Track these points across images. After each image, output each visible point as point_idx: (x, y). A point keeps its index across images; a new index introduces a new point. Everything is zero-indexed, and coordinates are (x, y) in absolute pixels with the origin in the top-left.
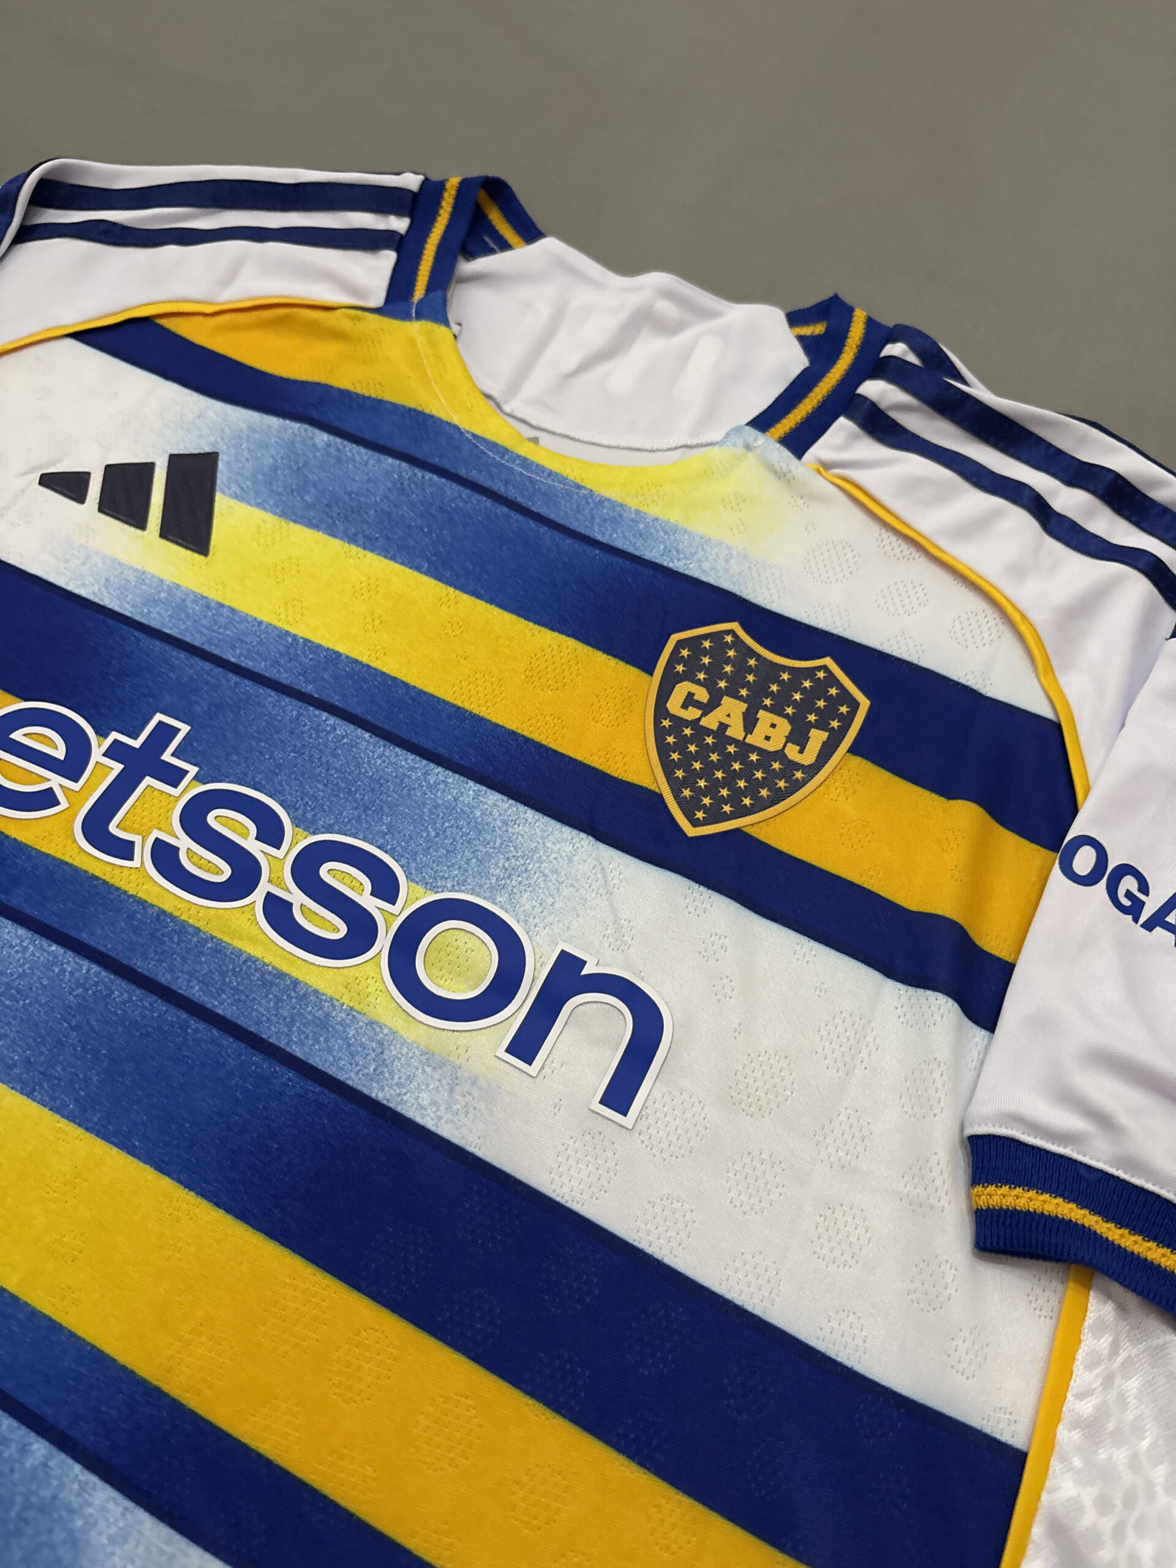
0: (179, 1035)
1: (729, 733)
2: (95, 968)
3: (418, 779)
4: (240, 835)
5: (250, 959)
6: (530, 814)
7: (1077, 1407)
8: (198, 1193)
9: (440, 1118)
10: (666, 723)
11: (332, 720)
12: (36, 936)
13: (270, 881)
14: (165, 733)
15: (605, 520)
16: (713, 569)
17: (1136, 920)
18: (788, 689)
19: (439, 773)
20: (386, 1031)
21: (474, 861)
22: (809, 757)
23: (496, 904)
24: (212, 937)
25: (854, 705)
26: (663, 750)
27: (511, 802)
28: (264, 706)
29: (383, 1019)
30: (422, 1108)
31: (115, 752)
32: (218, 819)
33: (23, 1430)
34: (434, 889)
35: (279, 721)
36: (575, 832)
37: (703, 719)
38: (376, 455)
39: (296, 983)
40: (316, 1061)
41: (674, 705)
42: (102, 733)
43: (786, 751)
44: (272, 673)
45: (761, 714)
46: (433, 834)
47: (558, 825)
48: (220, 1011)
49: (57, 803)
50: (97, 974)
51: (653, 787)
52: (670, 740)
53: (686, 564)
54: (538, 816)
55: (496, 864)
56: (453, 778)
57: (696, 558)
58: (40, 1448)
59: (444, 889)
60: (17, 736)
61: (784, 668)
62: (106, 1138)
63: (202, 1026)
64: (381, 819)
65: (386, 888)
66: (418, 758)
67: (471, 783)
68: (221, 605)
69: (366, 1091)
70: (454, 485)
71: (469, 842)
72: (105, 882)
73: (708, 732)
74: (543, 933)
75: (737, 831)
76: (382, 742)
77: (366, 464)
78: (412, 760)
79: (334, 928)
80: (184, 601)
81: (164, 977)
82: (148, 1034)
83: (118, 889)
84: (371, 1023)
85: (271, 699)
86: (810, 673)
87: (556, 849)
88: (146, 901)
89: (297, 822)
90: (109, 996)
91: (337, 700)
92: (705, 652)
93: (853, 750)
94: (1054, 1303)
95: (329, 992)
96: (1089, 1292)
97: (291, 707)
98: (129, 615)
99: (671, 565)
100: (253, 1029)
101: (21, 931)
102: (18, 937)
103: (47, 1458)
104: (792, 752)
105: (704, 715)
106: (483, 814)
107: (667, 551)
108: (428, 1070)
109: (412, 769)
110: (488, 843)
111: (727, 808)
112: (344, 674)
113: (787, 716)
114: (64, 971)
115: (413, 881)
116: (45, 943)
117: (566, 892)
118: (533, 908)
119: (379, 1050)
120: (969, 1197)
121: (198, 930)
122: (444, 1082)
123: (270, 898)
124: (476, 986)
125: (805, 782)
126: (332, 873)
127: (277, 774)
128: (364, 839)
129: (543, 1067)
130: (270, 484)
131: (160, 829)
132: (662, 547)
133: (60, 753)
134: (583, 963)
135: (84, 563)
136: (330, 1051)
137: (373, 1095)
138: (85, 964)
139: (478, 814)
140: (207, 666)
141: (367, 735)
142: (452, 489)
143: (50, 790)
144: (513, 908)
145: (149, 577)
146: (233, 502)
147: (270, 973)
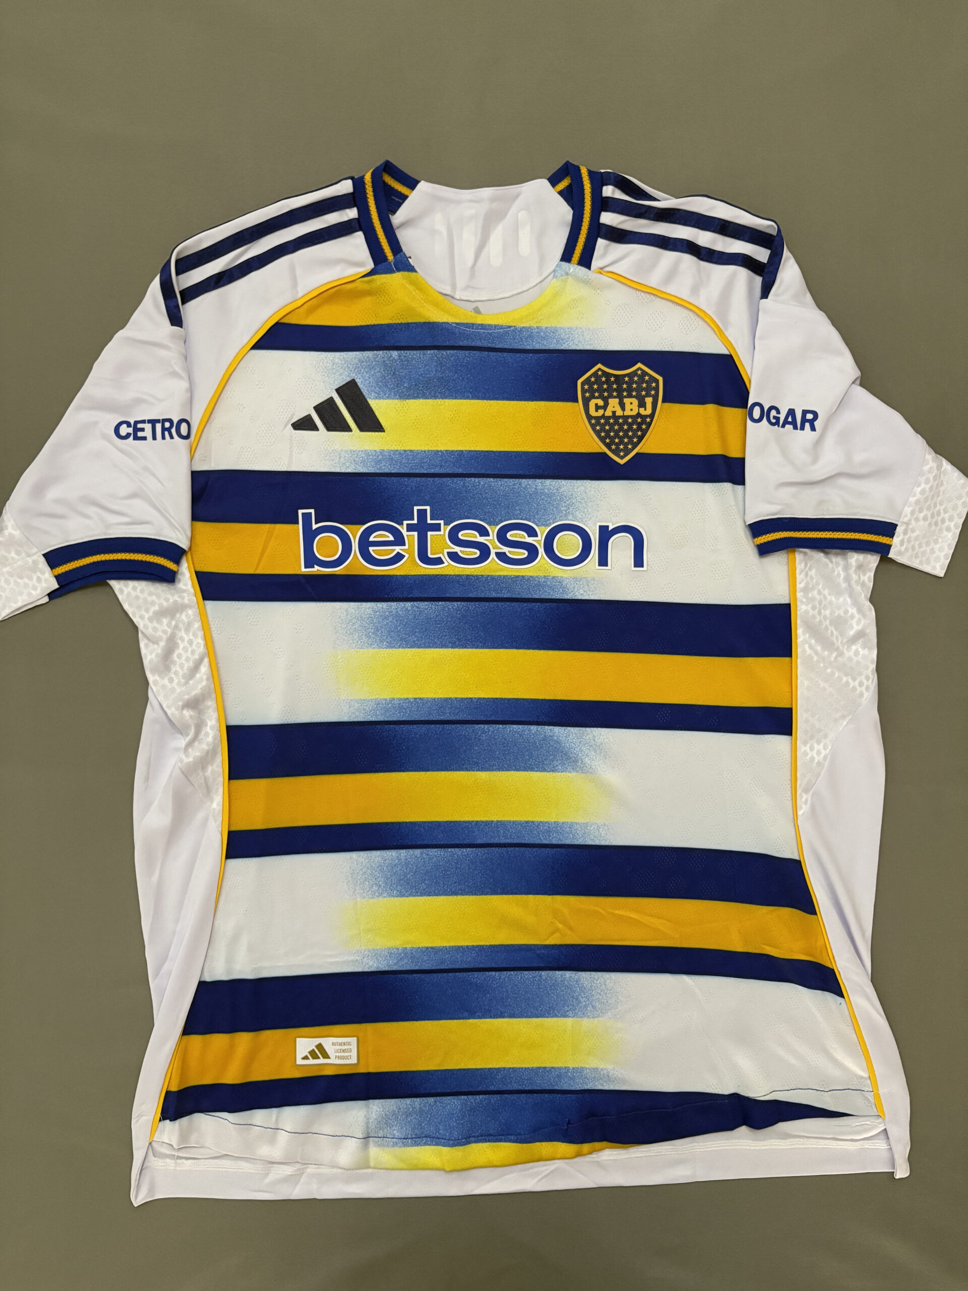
0: (498, 610)
1: (617, 414)
2: (459, 603)
3: (519, 487)
4: (473, 537)
5: (504, 577)
6: (563, 482)
7: (800, 586)
8: (532, 649)
9: (589, 595)
10: (593, 421)
11: (477, 480)
12: (432, 602)
13: (494, 548)
14: (422, 514)
15: (527, 338)
16: (579, 342)
17: (779, 426)
18: (630, 384)
19: (524, 482)
20: (560, 578)
21: (555, 509)
22: (649, 411)
23: (569, 520)
24: (488, 575)
25: (657, 381)
26: (598, 433)
27: (555, 480)
28: (449, 486)
29: (556, 575)
30: (582, 594)
31: (410, 528)
32: (463, 535)
33: (526, 726)
34: (548, 525)
35: (458, 489)
36: (582, 481)
37: (605, 413)
38: (422, 352)
39: (523, 577)
40: (543, 596)
41: (593, 412)
42: (401, 524)
43: (640, 412)
44: (442, 471)
45: (626, 400)
46: (536, 506)
47: (575, 481)
48: (505, 597)
49: (403, 556)
50: (461, 605)
51: (600, 451)
52: (598, 428)
53: (568, 345)
54: (566, 481)
55: (562, 506)
56: (531, 481)
57: (571, 339)
58: (534, 728)
59: (550, 524)
60: (372, 539)
61: (625, 375)
62: (497, 648)
63: (503, 603)
64: (515, 509)
65: (532, 533)
66: (514, 480)
67: (538, 480)
68: (405, 451)
69: (563, 598)
70: (461, 352)
71: (549, 503)
72: (442, 575)
73: (609, 418)
74: (590, 522)
75: (637, 454)
76: (498, 479)
77: (420, 358)
78: (513, 481)
79: (523, 554)
80: (390, 456)
81: (482, 595)
82: (489, 614)
83: (447, 575)
84: (554, 577)
85: (449, 482)
86: (634, 373)
87: (578, 491)
88: (459, 575)
89: (490, 524)
90: (469, 609)
91: (473, 471)
92: (594, 383)
93: (664, 401)
94: (786, 560)
95: (535, 575)
96: (795, 554)
97: (459, 482)
98: (374, 472)
99: (562, 348)
100: (519, 597)
101: (426, 603)
102: (426, 605)
103: (537, 729)
104: (643, 412)
105: (605, 411)
106: (548, 490)
107: (558, 342)
108: (578, 582)
109: (514, 485)
110: (556, 500)
111: (630, 447)
112: (469, 459)
113: (634, 397)
114: (449, 609)
115: (539, 526)
116: (437, 603)
117: (589, 504)
118: (582, 515)
119: (560, 584)
120: (754, 542)
121: (482, 576)
122: (584, 584)
123: (498, 554)
124: (578, 551)
125: (652, 421)
126: (511, 535)
127: (471, 510)
128: (514, 519)
129: (611, 565)
130: (387, 385)
131: (446, 548)
132: (555, 340)
133: (391, 538)
134: (608, 526)
135: (340, 458)
136: (545, 591)
137: (566, 598)
138: (455, 604)
139: (547, 491)
140: (419, 479)
141: (492, 479)
142: (461, 354)
143: (398, 553)
144: (576, 519)
145: (369, 451)
146: (377, 401)
147: (513, 578)
